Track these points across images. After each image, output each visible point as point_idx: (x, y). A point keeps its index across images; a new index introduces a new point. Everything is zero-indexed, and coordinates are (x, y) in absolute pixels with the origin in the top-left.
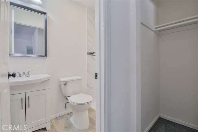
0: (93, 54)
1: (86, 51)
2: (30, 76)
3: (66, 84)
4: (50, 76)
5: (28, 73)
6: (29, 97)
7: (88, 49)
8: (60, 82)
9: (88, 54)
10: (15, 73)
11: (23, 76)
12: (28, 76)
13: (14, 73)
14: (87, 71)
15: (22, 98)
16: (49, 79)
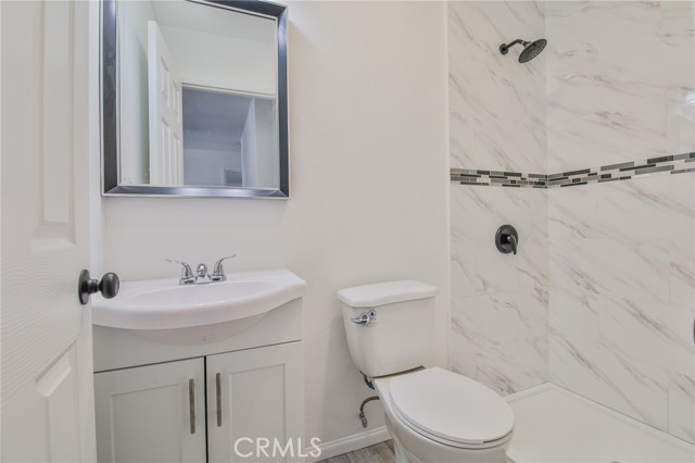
0: (479, 180)
1: (448, 165)
2: (224, 279)
3: (366, 318)
4: (304, 282)
5: (219, 268)
6: (218, 375)
7: (456, 157)
8: (340, 304)
9: (453, 178)
10: (115, 276)
11: (200, 280)
12: (218, 279)
13: (111, 276)
14: (453, 259)
15: (191, 383)
16: (301, 298)
